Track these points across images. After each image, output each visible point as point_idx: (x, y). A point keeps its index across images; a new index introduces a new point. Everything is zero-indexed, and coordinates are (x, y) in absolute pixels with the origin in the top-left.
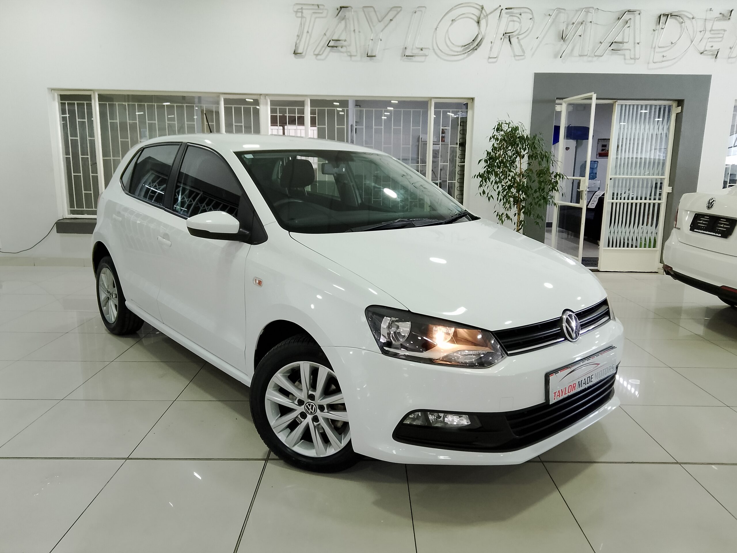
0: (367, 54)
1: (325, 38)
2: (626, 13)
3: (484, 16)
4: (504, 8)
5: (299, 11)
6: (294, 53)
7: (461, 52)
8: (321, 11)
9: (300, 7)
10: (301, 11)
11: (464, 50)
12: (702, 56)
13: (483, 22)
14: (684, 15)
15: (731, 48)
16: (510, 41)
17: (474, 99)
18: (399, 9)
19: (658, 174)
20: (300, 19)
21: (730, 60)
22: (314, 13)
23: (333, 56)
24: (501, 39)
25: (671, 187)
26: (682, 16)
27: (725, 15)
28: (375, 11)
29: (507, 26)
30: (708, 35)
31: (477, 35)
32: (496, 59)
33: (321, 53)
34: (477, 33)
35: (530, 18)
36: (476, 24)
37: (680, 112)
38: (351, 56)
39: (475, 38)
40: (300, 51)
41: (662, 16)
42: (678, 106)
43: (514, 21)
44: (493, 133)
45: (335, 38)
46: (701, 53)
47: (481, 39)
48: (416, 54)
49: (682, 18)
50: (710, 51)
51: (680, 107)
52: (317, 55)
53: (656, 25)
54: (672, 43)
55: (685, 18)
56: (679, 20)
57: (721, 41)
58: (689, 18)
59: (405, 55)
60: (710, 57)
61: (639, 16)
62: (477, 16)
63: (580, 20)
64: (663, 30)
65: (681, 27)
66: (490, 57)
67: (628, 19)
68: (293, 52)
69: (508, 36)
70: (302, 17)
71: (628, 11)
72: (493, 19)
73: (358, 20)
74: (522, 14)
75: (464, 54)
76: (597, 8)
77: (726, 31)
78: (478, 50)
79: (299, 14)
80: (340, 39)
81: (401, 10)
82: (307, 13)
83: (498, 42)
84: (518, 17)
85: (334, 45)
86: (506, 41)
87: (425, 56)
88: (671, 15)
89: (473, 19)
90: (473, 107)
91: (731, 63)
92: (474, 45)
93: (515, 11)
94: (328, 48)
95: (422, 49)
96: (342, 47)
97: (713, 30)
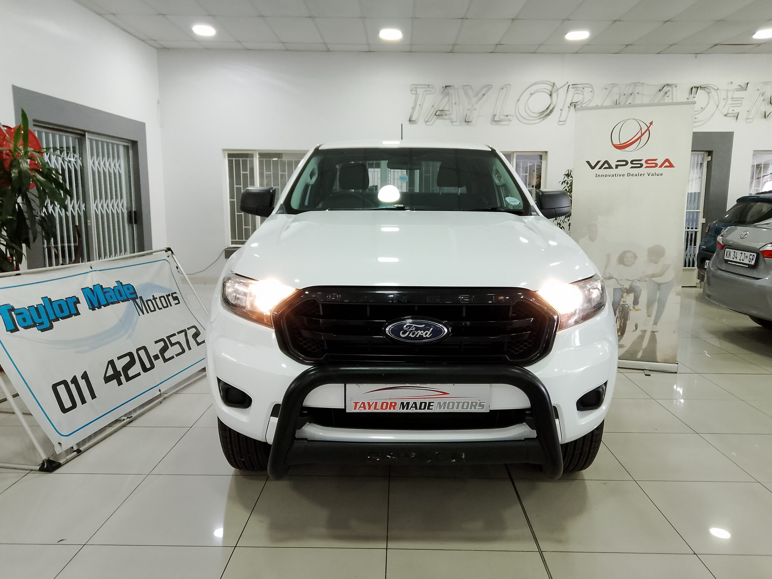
0: (465, 120)
1: (433, 109)
2: (665, 87)
3: (555, 90)
4: (571, 84)
5: (414, 89)
6: (410, 121)
7: (536, 117)
8: (431, 89)
9: (414, 86)
10: (415, 89)
11: (539, 116)
12: (726, 117)
13: (554, 95)
14: (710, 87)
16: (575, 108)
17: (548, 153)
18: (491, 86)
19: (695, 209)
20: (414, 96)
21: (748, 121)
22: (425, 91)
23: (439, 122)
24: (569, 107)
26: (709, 88)
27: (742, 86)
28: (472, 88)
29: (573, 98)
31: (550, 104)
32: (564, 122)
33: (430, 120)
34: (550, 103)
35: (591, 91)
36: (549, 96)
37: (710, 160)
38: (452, 122)
39: (548, 107)
40: (413, 119)
41: (693, 88)
42: (709, 156)
43: (578, 93)
44: (564, 178)
45: (441, 109)
46: (725, 115)
47: (553, 108)
48: (503, 119)
49: (709, 90)
50: (732, 113)
52: (426, 122)
53: (689, 95)
54: (702, 108)
55: (711, 89)
56: (707, 91)
57: (740, 106)
58: (715, 89)
59: (495, 120)
60: (732, 118)
61: (676, 88)
62: (549, 89)
63: (630, 92)
64: (694, 98)
65: (709, 95)
66: (561, 120)
67: (667, 90)
68: (408, 120)
69: (574, 105)
70: (416, 94)
71: (667, 85)
72: (562, 92)
73: (458, 95)
74: (585, 88)
75: (540, 118)
76: (644, 83)
77: (744, 98)
78: (552, 115)
79: (414, 92)
80: (445, 109)
81: (491, 88)
82: (420, 91)
83: (566, 109)
84: (581, 91)
85: (440, 114)
86: (573, 108)
87: (510, 121)
88: (701, 87)
89: (546, 92)
90: (546, 159)
91: (749, 123)
92: (548, 112)
93: (579, 86)
94: (436, 117)
95: (507, 116)
96: (446, 115)
97: (734, 98)
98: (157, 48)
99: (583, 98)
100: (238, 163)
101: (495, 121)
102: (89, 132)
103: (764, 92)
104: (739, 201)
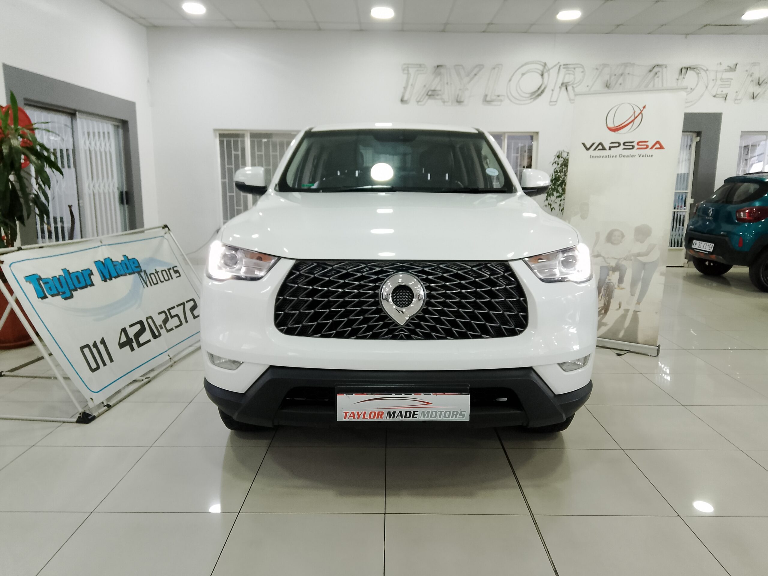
0: (457, 100)
1: (425, 89)
2: (655, 67)
3: (547, 70)
4: (562, 64)
5: (406, 68)
6: (402, 101)
7: (528, 97)
8: (423, 69)
9: (406, 66)
10: (406, 69)
11: (531, 96)
12: (715, 99)
13: (546, 75)
14: (700, 68)
15: (737, 92)
16: (566, 88)
17: (539, 134)
19: (683, 189)
20: (406, 75)
21: (736, 101)
22: (418, 70)
23: (431, 102)
24: (560, 88)
25: (693, 199)
26: (698, 68)
27: (731, 67)
28: (463, 68)
29: (564, 78)
30: (719, 82)
32: (556, 103)
33: (422, 100)
34: (541, 84)
35: (581, 71)
36: (540, 77)
37: (699, 141)
38: (444, 102)
39: (540, 87)
40: (405, 98)
41: (683, 69)
42: (697, 136)
44: (554, 159)
45: (433, 88)
46: (714, 96)
47: (545, 88)
48: (494, 99)
49: (699, 70)
50: (721, 94)
51: (699, 138)
53: (679, 75)
54: (691, 89)
55: (701, 70)
56: (697, 72)
57: (729, 87)
58: (704, 70)
60: (721, 99)
61: (666, 68)
62: (541, 69)
63: (620, 72)
64: (684, 78)
65: (698, 77)
66: (552, 101)
67: (657, 72)
68: (400, 100)
69: (565, 85)
70: (408, 74)
71: (657, 65)
72: (553, 72)
73: (450, 75)
74: (577, 69)
75: (531, 99)
76: (634, 64)
77: (733, 79)
78: (542, 96)
79: (406, 72)
80: (436, 89)
81: (483, 67)
82: (412, 71)
83: (557, 89)
84: (573, 71)
85: (432, 94)
86: (564, 88)
87: (501, 101)
88: (690, 68)
89: (538, 73)
90: (537, 139)
91: (737, 103)
92: (539, 93)
93: (570, 66)
94: (427, 97)
95: (498, 96)
96: (438, 95)
97: (723, 79)
98: (147, 27)
99: (575, 78)
100: (229, 143)
101: (486, 101)
102: (81, 112)
103: (753, 73)
104: (726, 181)
